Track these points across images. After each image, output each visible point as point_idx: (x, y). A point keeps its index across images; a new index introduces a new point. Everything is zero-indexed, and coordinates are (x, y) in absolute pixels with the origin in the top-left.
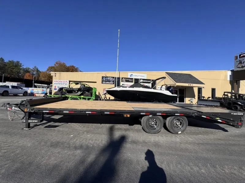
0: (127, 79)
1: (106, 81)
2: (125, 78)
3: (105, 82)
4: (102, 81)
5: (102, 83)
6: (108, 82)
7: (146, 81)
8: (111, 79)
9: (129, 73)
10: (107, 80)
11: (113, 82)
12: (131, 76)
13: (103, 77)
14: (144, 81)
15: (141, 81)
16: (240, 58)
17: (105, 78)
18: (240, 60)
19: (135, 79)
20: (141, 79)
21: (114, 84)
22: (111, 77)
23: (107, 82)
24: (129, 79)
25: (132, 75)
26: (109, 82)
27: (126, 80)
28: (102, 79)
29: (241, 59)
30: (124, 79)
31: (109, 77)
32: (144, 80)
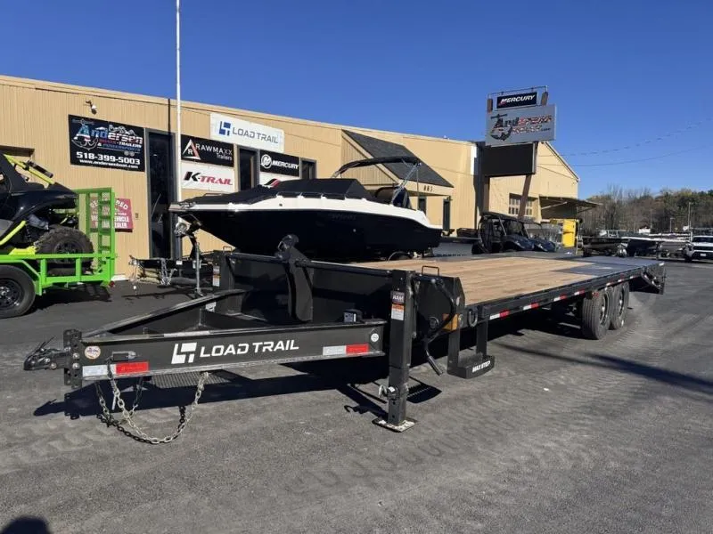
0: (209, 149)
1: (96, 151)
2: (196, 140)
3: (92, 156)
4: (74, 149)
5: (75, 161)
6: (110, 153)
7: (283, 164)
8: (125, 138)
9: (212, 115)
10: (105, 140)
11: (140, 155)
12: (222, 132)
13: (75, 123)
14: (276, 163)
15: (266, 161)
16: (498, 107)
17: (91, 128)
18: (498, 116)
19: (242, 150)
20: (263, 152)
21: (141, 168)
22: (128, 127)
23: (104, 152)
24: (215, 150)
25: (227, 125)
26: (117, 154)
27: (201, 153)
28: (72, 135)
29: (502, 111)
30: (190, 143)
31: (116, 125)
32: (275, 156)
